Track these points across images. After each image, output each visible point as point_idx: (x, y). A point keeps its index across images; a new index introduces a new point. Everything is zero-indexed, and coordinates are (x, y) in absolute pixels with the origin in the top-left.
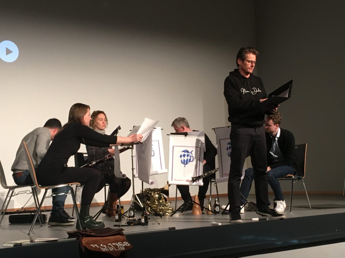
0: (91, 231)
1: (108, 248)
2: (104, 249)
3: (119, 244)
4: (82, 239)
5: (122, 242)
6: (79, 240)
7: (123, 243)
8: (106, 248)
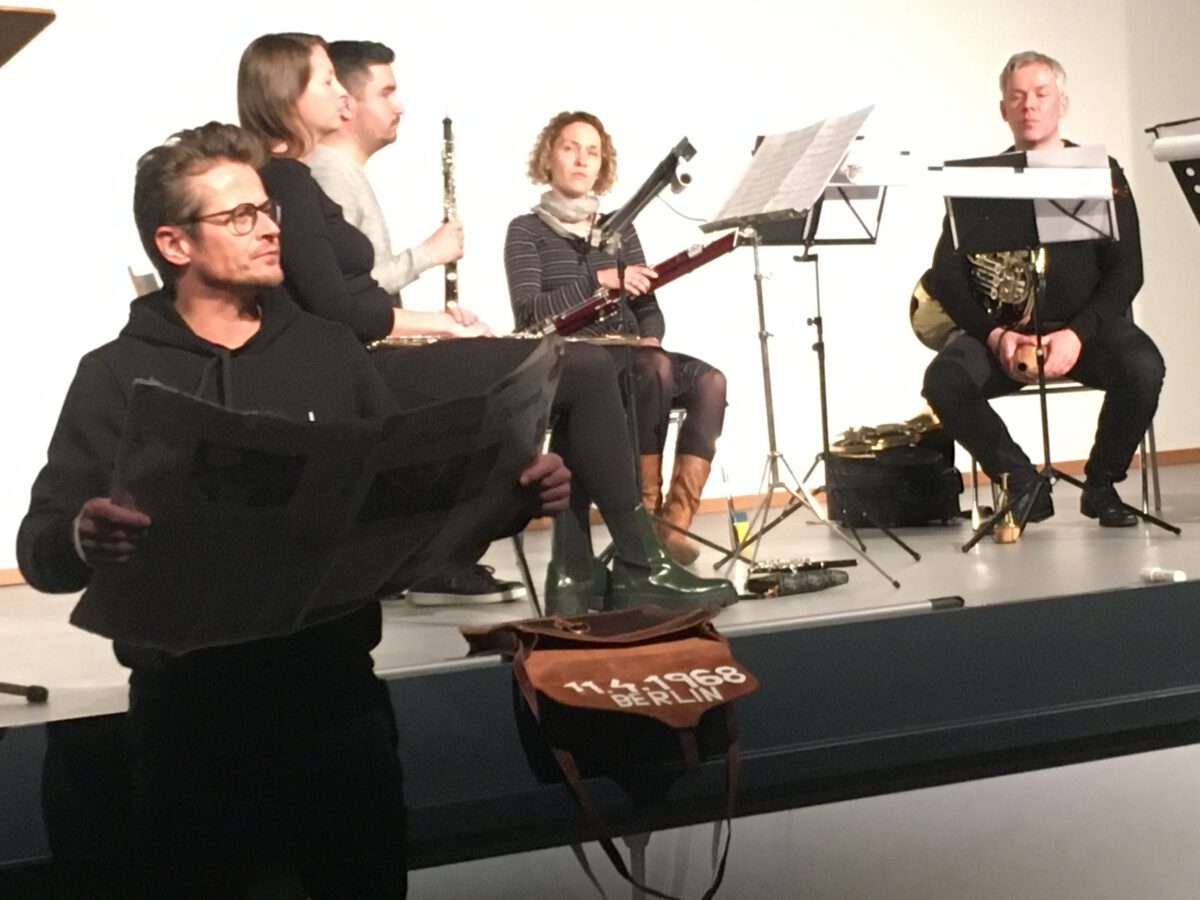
0: (570, 625)
1: (644, 694)
2: (627, 698)
3: (696, 677)
4: (527, 657)
5: (711, 666)
6: (511, 664)
7: (713, 673)
8: (636, 696)
